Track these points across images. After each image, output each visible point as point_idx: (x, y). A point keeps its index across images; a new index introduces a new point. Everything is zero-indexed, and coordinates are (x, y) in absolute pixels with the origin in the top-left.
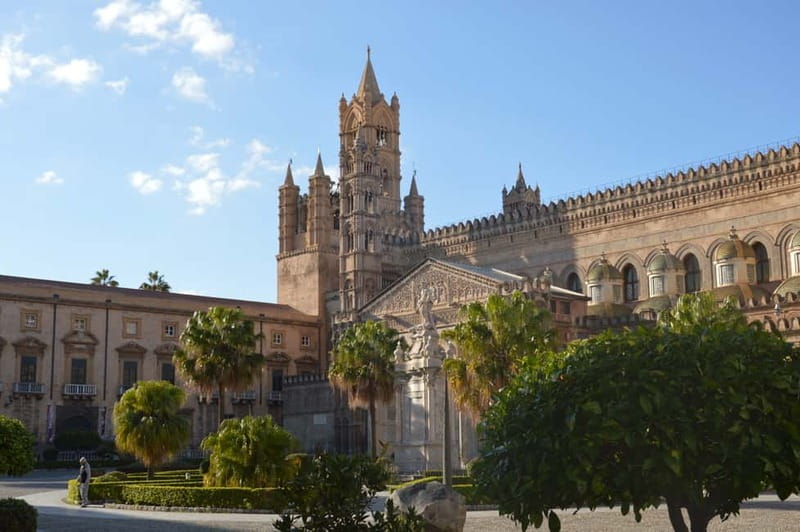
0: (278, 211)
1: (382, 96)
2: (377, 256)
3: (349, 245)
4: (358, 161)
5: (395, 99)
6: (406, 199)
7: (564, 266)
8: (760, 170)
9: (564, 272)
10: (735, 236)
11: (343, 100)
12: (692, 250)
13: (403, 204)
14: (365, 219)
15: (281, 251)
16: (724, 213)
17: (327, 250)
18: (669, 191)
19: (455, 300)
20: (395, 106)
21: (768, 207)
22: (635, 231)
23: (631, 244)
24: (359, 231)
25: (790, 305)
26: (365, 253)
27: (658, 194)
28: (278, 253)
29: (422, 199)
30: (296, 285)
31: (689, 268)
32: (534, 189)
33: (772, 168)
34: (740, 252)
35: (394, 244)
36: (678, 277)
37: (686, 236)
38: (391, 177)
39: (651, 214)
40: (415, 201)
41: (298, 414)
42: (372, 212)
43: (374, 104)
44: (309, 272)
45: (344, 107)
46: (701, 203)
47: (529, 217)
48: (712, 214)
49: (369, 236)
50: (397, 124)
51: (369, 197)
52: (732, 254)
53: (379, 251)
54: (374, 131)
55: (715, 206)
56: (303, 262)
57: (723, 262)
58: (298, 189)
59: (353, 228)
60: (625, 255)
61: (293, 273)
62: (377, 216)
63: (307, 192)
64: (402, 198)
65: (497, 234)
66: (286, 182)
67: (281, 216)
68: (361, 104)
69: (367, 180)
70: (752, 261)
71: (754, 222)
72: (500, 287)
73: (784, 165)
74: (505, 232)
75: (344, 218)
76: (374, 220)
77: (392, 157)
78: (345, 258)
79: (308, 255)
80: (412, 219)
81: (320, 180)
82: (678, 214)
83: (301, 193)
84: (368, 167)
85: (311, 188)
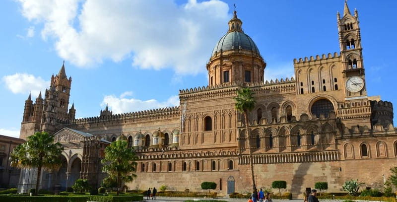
0: (24, 108)
1: (66, 76)
2: (54, 126)
3: (44, 121)
4: (51, 95)
5: (70, 78)
6: (70, 110)
7: (112, 135)
8: (169, 112)
9: (112, 136)
10: (160, 130)
11: (53, 76)
12: (149, 134)
13: (69, 111)
14: (51, 113)
15: (23, 121)
16: (159, 123)
17: (38, 122)
18: (144, 115)
19: (71, 141)
20: (70, 80)
21: (170, 123)
22: (134, 126)
23: (132, 130)
24: (48, 117)
25: (169, 151)
26: (49, 124)
27: (141, 116)
28: (22, 121)
29: (75, 110)
30: (27, 133)
31: (147, 139)
32: (111, 111)
33: (173, 112)
34: (160, 135)
35: (60, 122)
36: (143, 141)
37: (148, 129)
38: (65, 102)
39: (139, 122)
40: (73, 111)
41: (16, 175)
42: (53, 111)
43: (63, 78)
44: (31, 129)
45: (53, 78)
46: (153, 120)
47: (104, 119)
48: (155, 123)
49: (52, 119)
50: (70, 86)
51: (53, 107)
52: (158, 135)
53: (54, 124)
54: (62, 87)
55: (157, 121)
56: (30, 125)
57: (155, 138)
58: (32, 102)
59: (46, 116)
60: (129, 133)
61: (26, 129)
62: (55, 113)
63: (35, 103)
64: (69, 109)
65: (93, 123)
66: (28, 99)
67: (25, 110)
68: (58, 77)
69: (53, 101)
70: (163, 138)
71: (166, 127)
72: (84, 138)
73: (176, 112)
74: (95, 123)
75: (44, 112)
76: (54, 114)
77: (67, 96)
78: (42, 125)
79: (32, 123)
80: (71, 116)
81: (39, 99)
82: (146, 122)
83: (33, 103)
84: (54, 97)
85: (36, 102)
